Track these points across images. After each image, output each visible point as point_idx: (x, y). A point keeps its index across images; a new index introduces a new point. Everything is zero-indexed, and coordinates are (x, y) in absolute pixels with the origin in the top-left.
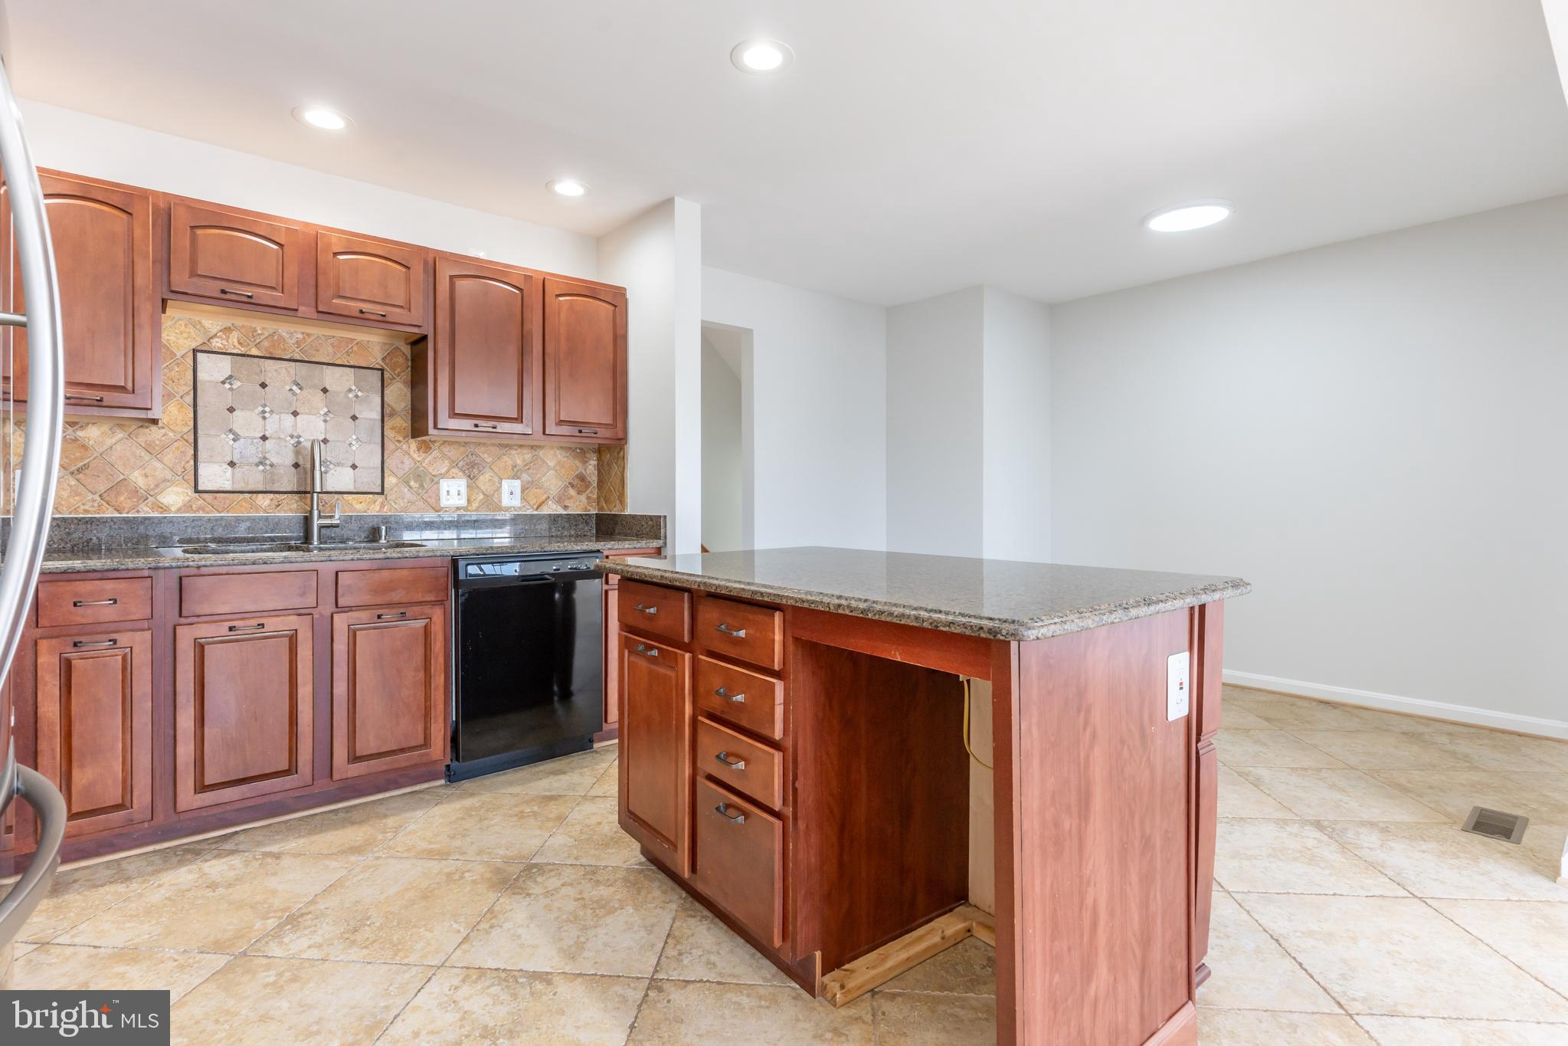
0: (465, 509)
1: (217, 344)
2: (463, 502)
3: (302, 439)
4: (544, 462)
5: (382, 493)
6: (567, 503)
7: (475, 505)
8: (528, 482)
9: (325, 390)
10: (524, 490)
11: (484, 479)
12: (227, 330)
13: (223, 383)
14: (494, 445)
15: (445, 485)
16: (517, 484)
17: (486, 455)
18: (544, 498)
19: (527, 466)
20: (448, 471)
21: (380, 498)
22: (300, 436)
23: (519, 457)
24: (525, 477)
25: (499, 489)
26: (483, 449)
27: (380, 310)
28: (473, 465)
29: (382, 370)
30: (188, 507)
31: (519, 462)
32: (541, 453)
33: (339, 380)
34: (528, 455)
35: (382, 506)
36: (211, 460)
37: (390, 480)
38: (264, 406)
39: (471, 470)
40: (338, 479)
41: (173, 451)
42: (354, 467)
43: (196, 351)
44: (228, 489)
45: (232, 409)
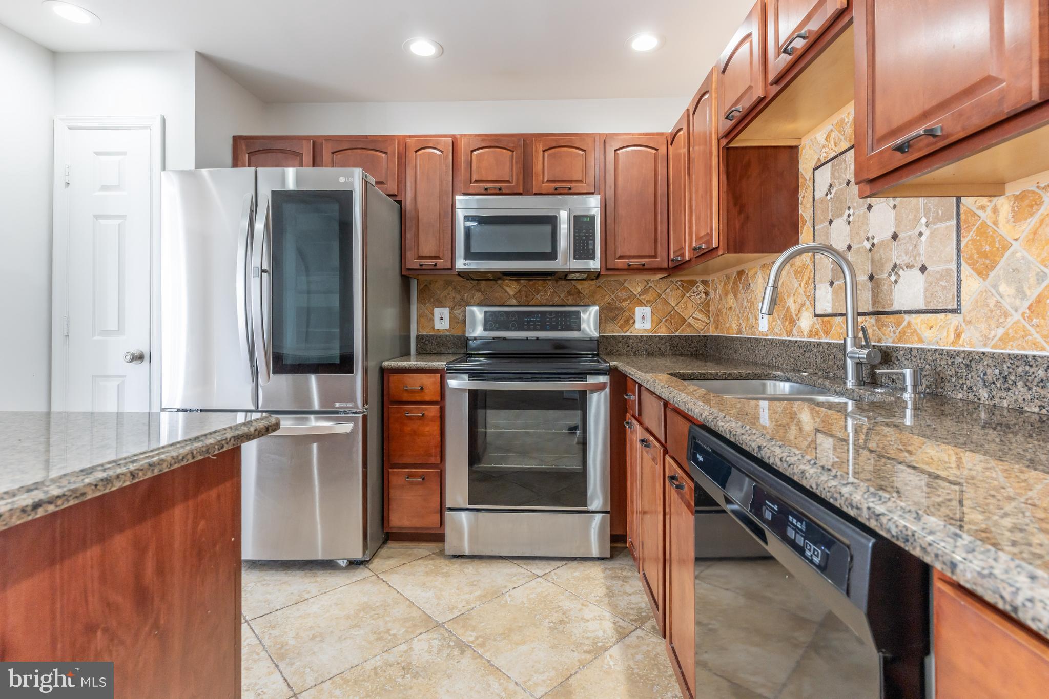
1: (826, 155)
3: (875, 241)
13: (827, 195)
21: (954, 319)
22: (873, 238)
30: (811, 331)
36: (821, 282)
37: (972, 285)
38: (849, 208)
41: (806, 277)
42: (923, 269)
43: (815, 169)
44: (829, 311)
45: (831, 222)
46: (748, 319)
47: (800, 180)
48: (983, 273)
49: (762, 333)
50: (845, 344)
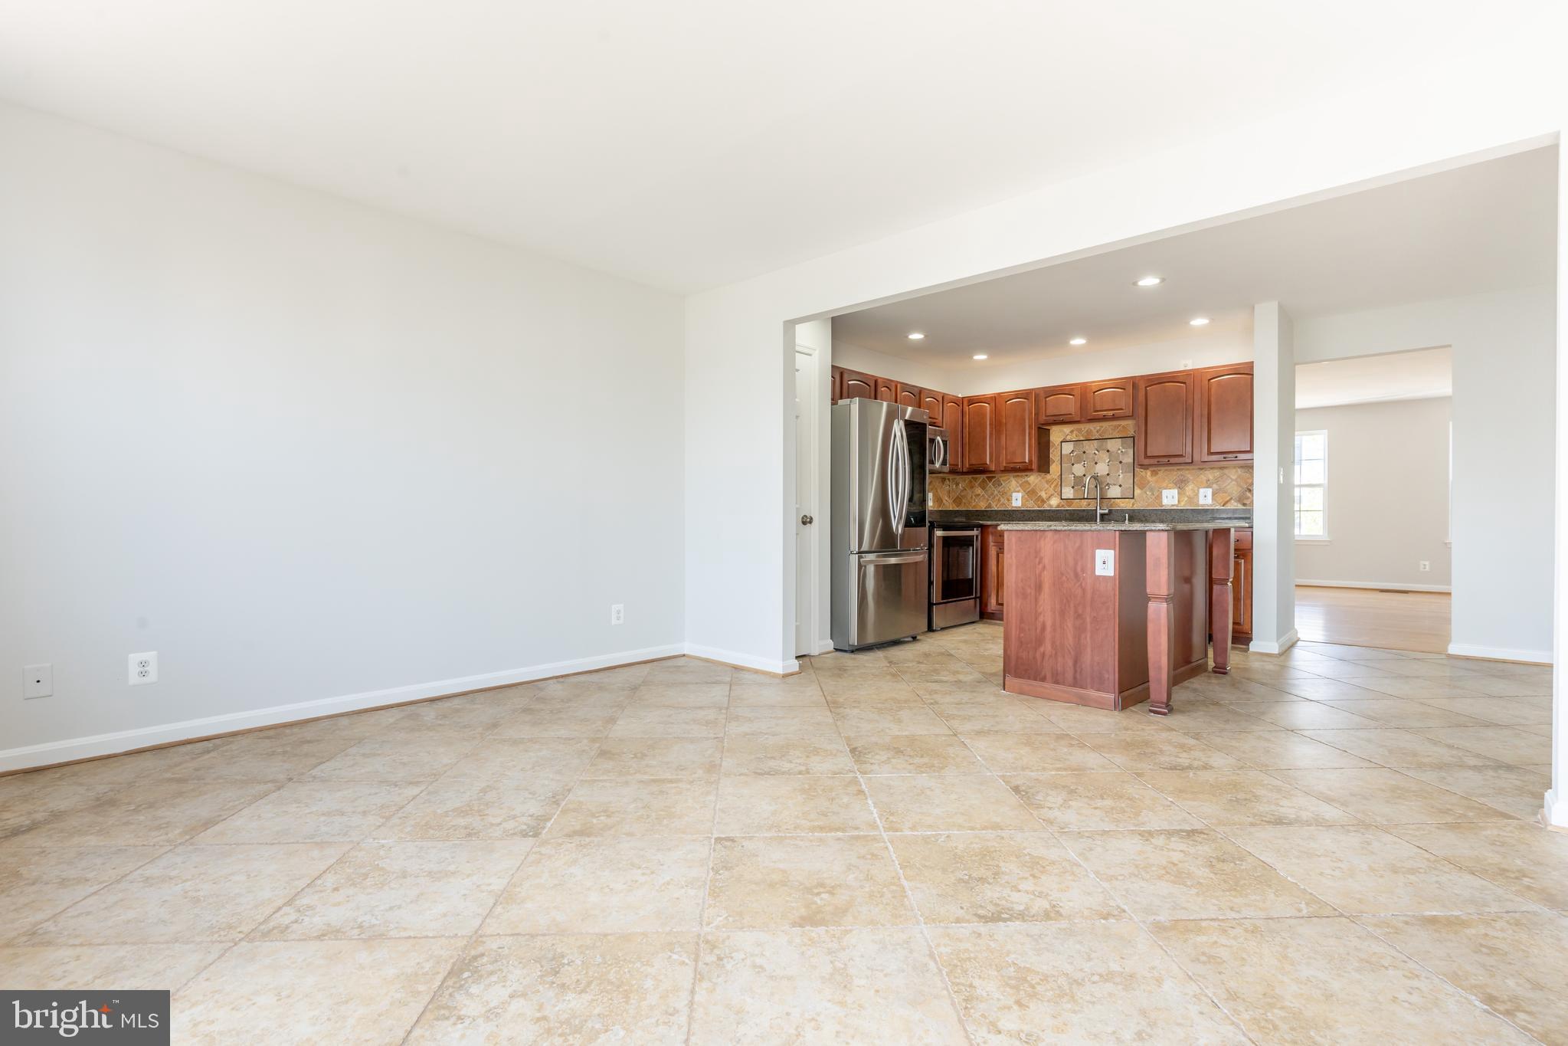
0: (1177, 506)
1: (1068, 438)
2: (1177, 503)
3: (1099, 475)
4: (1229, 477)
5: (1133, 498)
6: (1245, 502)
7: (1183, 503)
8: (1217, 490)
9: (1108, 451)
10: (1214, 494)
11: (1189, 489)
12: (1072, 432)
13: (1070, 453)
14: (1193, 469)
15: (1165, 493)
16: (1209, 492)
17: (1189, 476)
18: (1228, 499)
19: (1217, 480)
20: (1167, 486)
21: (1133, 501)
23: (1210, 475)
24: (1215, 486)
25: (1197, 495)
26: (1187, 472)
27: (1111, 413)
28: (1182, 481)
29: (1134, 437)
30: (1058, 506)
31: (1211, 478)
32: (1226, 471)
33: (1114, 445)
34: (1217, 473)
35: (1133, 505)
36: (1066, 486)
37: (1137, 491)
38: (1085, 461)
39: (1180, 484)
40: (1114, 492)
41: (1055, 483)
42: (1120, 486)
43: (1061, 442)
44: (1072, 497)
45: (1073, 465)
46: (999, 500)
47: (1051, 444)
48: (1141, 489)
49: (1016, 507)
50: (1096, 510)
